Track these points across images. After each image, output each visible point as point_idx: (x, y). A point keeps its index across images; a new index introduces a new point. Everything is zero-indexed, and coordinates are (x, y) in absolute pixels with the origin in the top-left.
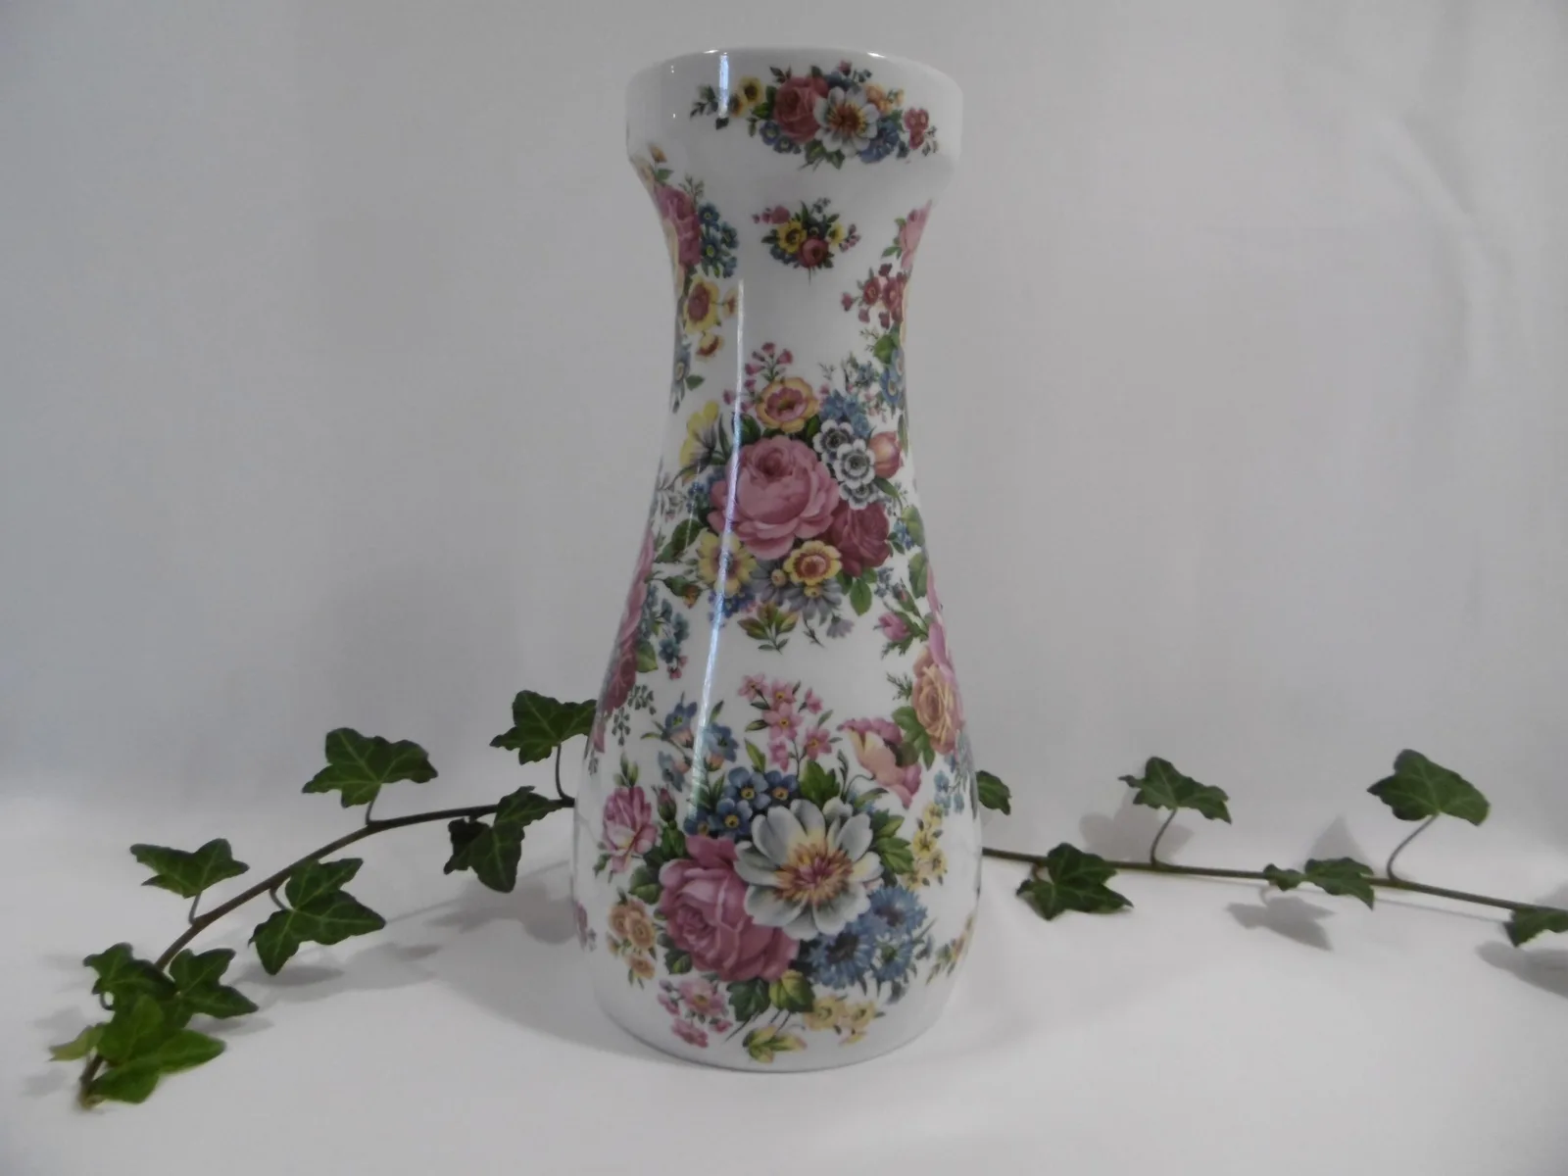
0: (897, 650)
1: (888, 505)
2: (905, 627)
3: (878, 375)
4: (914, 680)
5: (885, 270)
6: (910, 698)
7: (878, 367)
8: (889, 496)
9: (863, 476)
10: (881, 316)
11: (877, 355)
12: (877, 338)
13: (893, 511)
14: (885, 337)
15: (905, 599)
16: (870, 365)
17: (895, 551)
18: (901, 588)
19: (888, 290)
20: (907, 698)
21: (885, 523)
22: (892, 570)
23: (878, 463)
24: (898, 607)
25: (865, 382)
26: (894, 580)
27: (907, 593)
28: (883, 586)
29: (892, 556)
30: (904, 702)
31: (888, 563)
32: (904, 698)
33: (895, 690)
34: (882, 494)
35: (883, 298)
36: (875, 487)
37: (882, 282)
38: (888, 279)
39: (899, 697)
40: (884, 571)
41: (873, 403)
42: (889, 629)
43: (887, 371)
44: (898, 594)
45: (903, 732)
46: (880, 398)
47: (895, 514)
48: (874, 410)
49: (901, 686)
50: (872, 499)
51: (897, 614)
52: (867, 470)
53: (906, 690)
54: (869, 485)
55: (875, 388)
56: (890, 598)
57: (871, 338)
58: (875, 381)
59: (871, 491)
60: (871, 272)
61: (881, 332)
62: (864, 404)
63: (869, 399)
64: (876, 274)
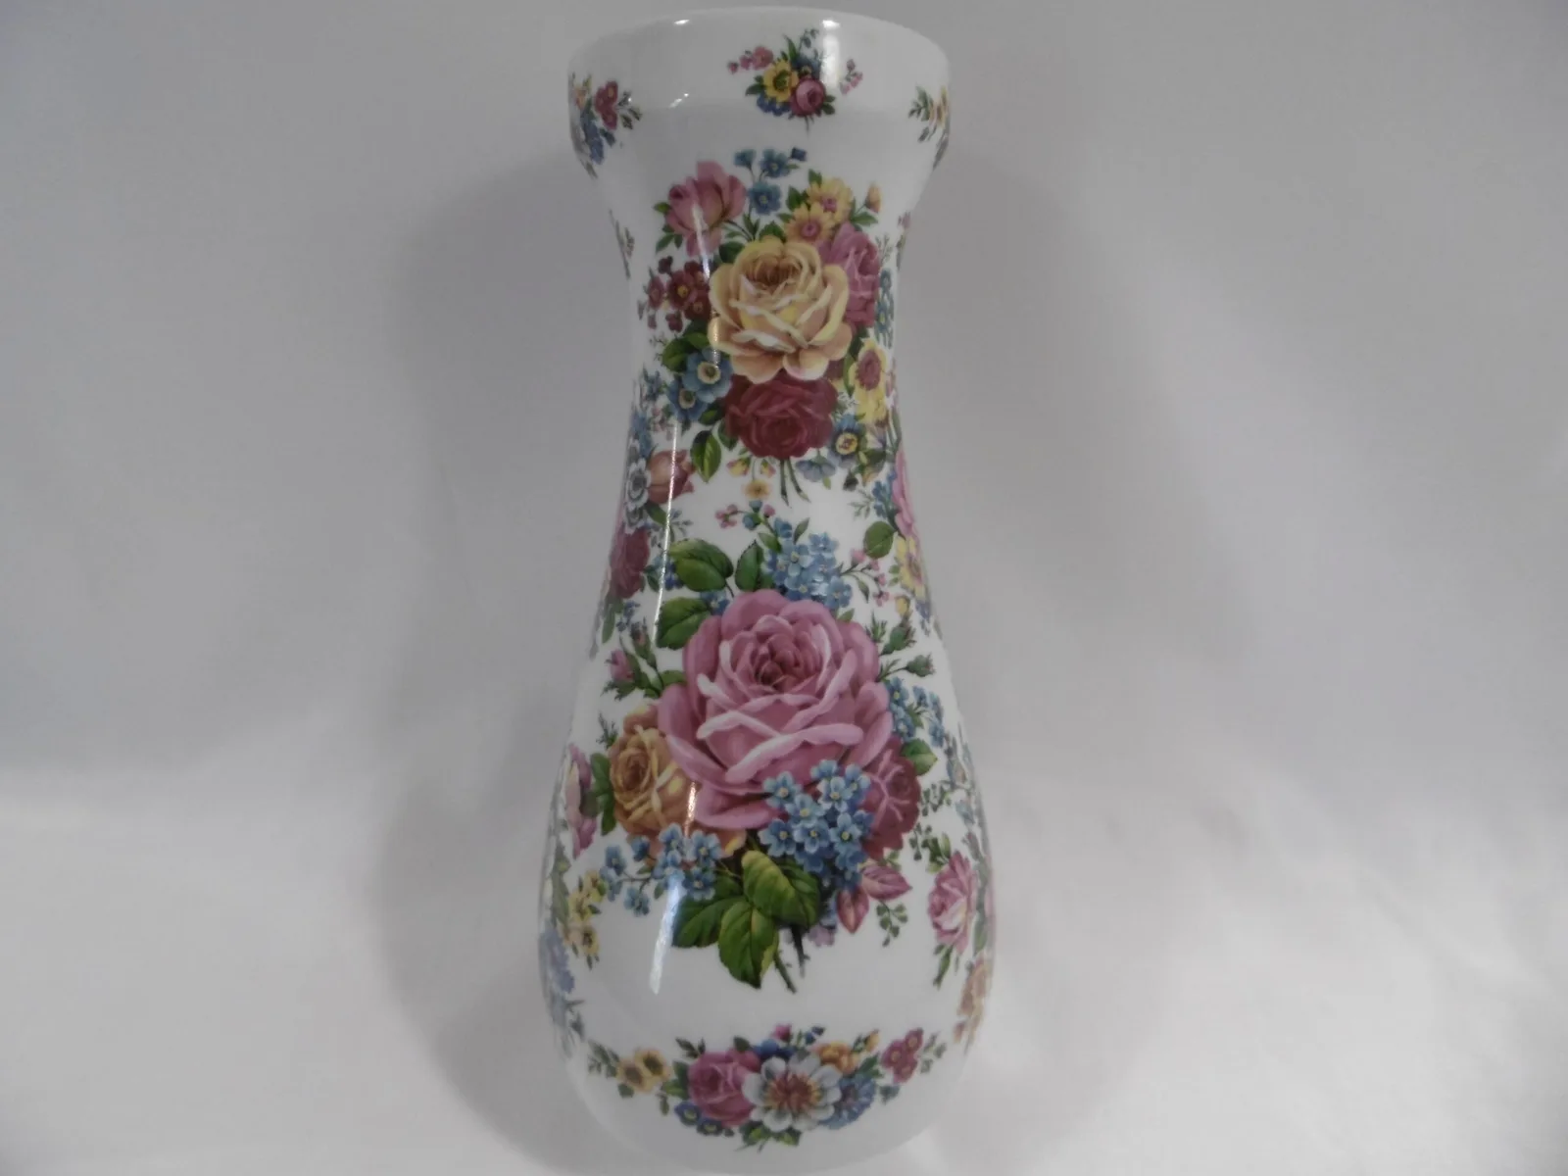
0: (614, 693)
1: (654, 534)
2: (630, 672)
3: (666, 386)
4: (621, 734)
5: (665, 265)
6: (610, 748)
7: (668, 377)
8: (658, 524)
9: (639, 498)
10: (669, 318)
11: (664, 363)
12: (664, 345)
13: (658, 542)
14: (677, 341)
15: (642, 642)
16: (658, 374)
17: (647, 588)
18: (641, 629)
19: (674, 286)
20: (607, 747)
21: (645, 553)
22: (637, 605)
23: (652, 485)
24: (631, 649)
25: (653, 396)
26: (637, 618)
27: (647, 637)
28: (625, 620)
29: (642, 590)
30: (602, 749)
31: (637, 597)
32: (604, 744)
33: (600, 733)
34: (650, 521)
35: (668, 297)
36: (645, 512)
37: (665, 279)
38: (671, 274)
39: (601, 742)
40: (630, 605)
41: (658, 418)
42: (615, 667)
43: (679, 380)
44: (636, 635)
45: (593, 780)
46: (668, 412)
47: (659, 546)
48: (658, 426)
49: (606, 731)
50: (640, 524)
51: (627, 654)
52: (642, 492)
53: (609, 739)
54: (641, 510)
55: (663, 401)
56: (626, 635)
57: (659, 345)
58: (663, 393)
59: (641, 517)
60: (651, 272)
61: (670, 336)
62: (650, 420)
63: (655, 414)
64: (656, 273)
